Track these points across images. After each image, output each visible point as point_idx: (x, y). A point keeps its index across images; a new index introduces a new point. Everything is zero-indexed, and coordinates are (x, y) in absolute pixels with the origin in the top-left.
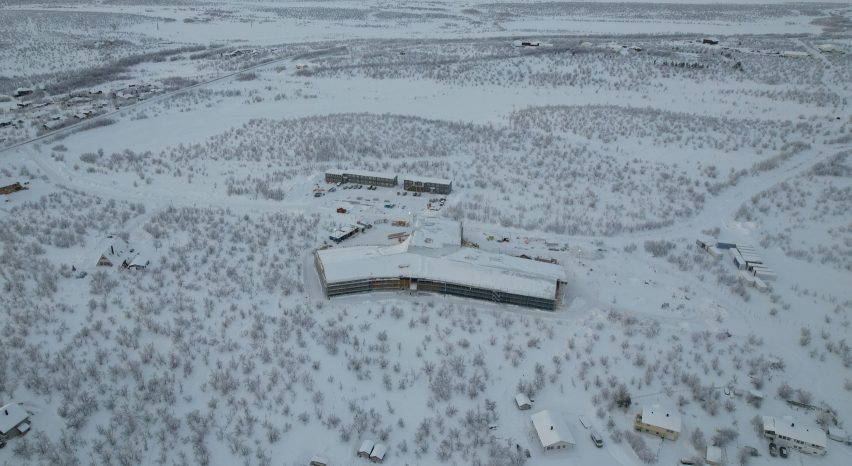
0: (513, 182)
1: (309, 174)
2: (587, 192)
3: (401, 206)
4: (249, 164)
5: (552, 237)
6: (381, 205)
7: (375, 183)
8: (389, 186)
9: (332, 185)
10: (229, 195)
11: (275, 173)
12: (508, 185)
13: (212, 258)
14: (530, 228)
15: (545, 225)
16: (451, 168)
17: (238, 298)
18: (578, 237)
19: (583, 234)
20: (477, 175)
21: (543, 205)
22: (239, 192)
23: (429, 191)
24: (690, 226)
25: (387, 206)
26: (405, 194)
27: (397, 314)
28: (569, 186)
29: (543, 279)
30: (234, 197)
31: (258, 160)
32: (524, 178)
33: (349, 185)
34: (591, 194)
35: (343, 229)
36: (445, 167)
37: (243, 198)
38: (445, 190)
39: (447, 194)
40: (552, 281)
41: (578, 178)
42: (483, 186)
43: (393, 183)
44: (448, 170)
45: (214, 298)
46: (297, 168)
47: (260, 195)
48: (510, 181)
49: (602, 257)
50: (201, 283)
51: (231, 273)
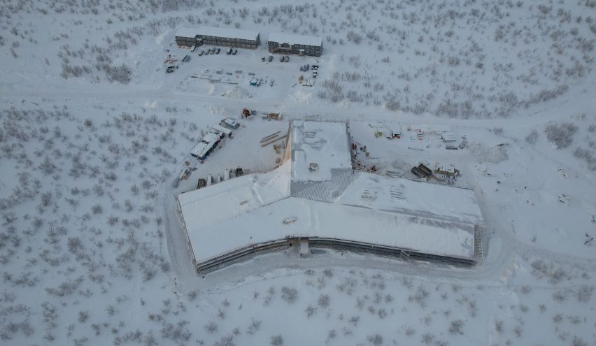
0: (389, 32)
1: (156, 34)
2: (470, 45)
3: (269, 81)
4: (84, 18)
5: (445, 125)
6: (245, 82)
7: (235, 45)
8: (251, 48)
9: (186, 51)
10: (65, 76)
11: (117, 35)
12: (384, 37)
13: (48, 216)
14: (419, 110)
15: (435, 106)
16: (319, 15)
17: (88, 294)
18: (473, 121)
19: (478, 115)
20: (348, 22)
21: (428, 69)
22: (77, 72)
23: (297, 53)
24: (585, 91)
25: (254, 84)
26: (271, 59)
27: (290, 295)
28: (450, 34)
29: (459, 227)
30: (72, 79)
31: (95, 12)
32: (400, 24)
33: (205, 48)
34: (475, 48)
35: (206, 139)
36: (311, 12)
37: (82, 81)
38: (315, 51)
39: (319, 55)
40: (468, 229)
41: (458, 21)
42: (357, 40)
43: (256, 44)
44: (315, 16)
45: (54, 301)
46: (141, 24)
47: (103, 74)
48: (385, 30)
49: (506, 157)
50: (36, 271)
51: (74, 244)
